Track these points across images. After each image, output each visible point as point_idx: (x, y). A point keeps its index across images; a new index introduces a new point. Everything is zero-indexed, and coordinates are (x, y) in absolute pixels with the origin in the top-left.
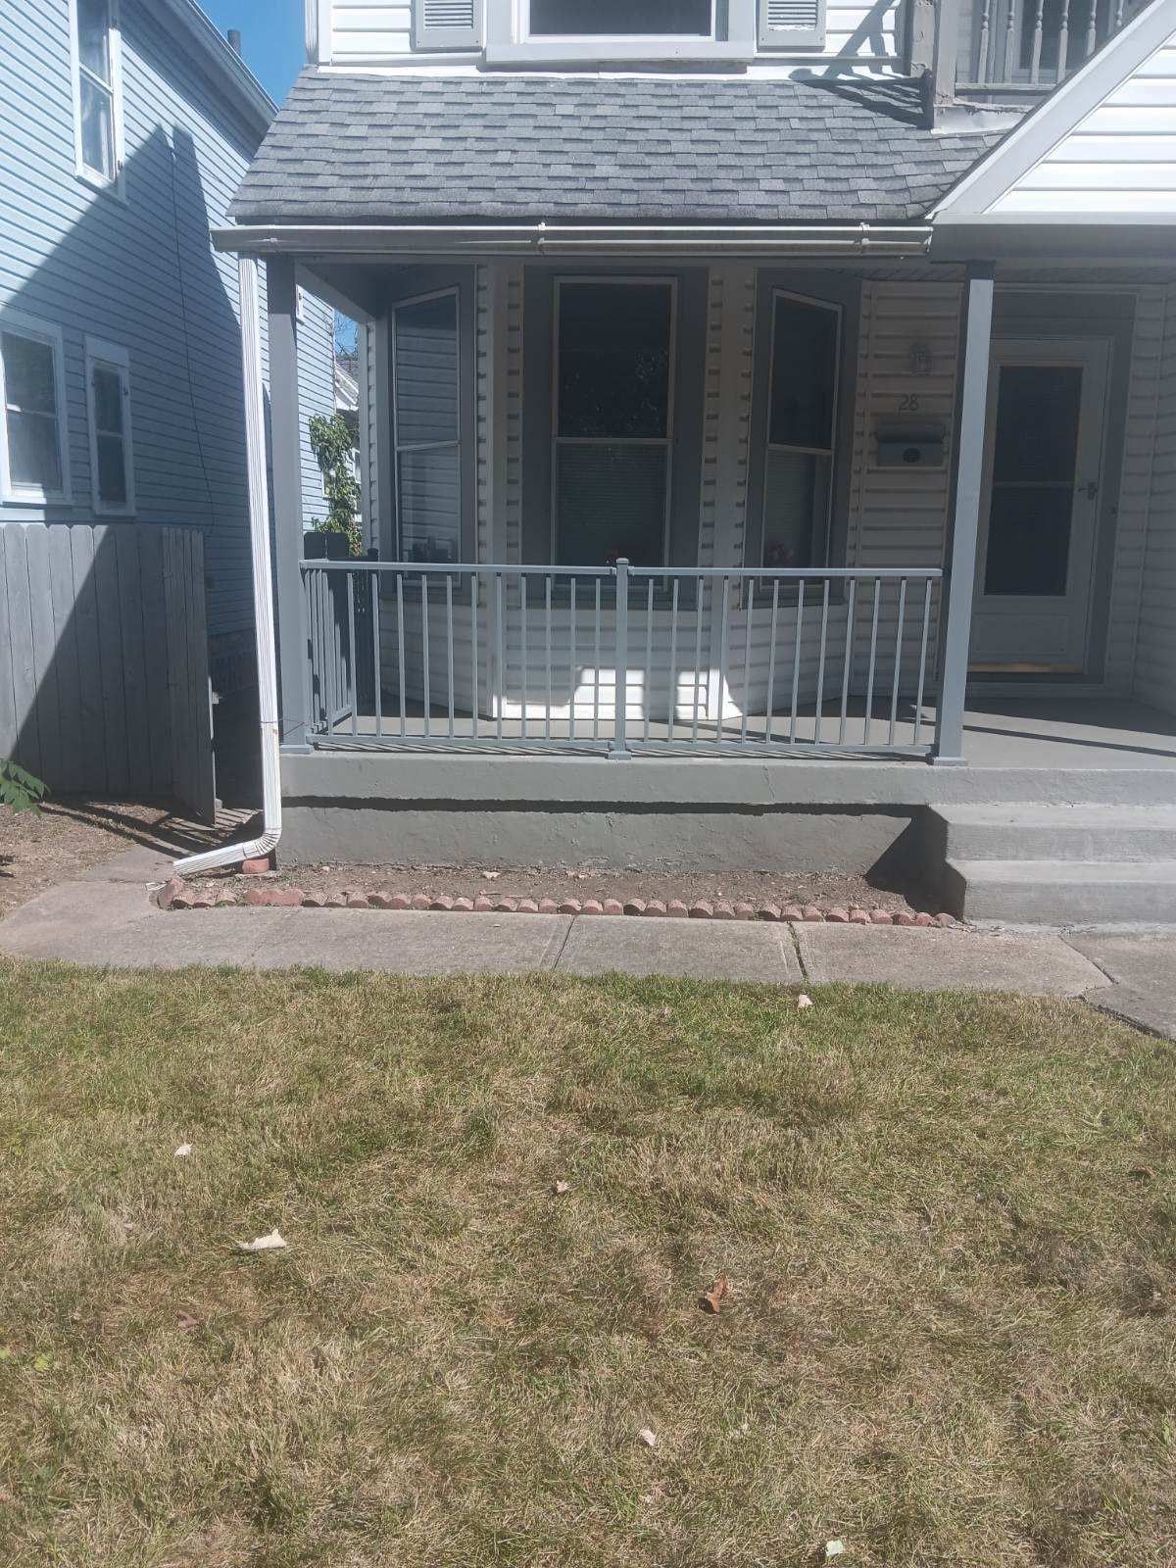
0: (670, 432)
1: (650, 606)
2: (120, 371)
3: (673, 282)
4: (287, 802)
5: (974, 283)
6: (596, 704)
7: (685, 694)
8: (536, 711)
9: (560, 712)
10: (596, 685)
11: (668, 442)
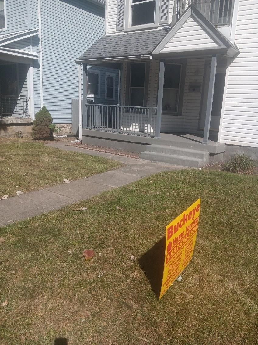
0: (144, 86)
1: (142, 113)
2: (114, 77)
3: (146, 62)
4: (82, 135)
5: (161, 62)
6: (135, 128)
7: (146, 128)
8: (125, 129)
9: (128, 129)
10: (135, 125)
11: (144, 87)
